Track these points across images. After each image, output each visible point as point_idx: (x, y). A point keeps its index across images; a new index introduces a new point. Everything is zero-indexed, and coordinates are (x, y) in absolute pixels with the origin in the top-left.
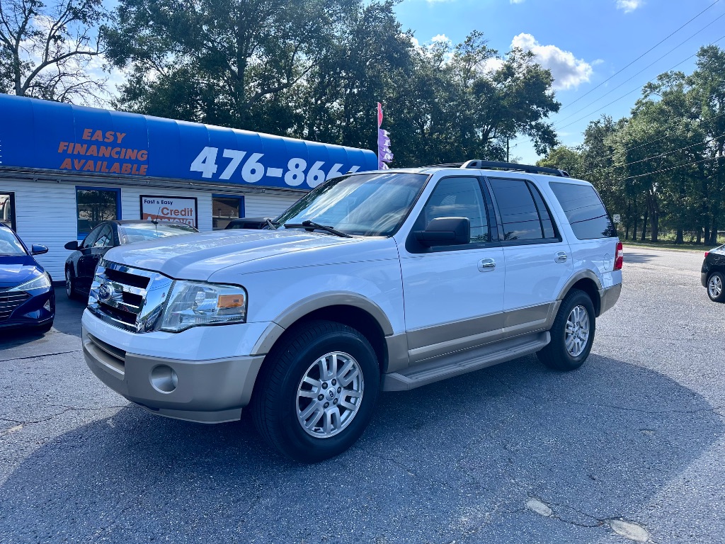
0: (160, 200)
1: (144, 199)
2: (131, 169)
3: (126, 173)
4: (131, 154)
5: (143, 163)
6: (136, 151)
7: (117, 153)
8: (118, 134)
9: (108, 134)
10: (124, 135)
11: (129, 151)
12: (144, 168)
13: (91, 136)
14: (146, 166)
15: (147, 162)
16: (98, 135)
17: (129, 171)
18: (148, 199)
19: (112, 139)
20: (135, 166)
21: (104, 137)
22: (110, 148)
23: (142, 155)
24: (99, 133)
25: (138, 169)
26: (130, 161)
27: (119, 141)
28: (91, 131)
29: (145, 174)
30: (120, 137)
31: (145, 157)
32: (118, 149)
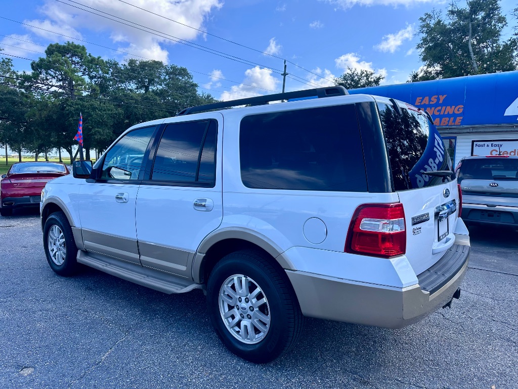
0: (489, 143)
1: (475, 143)
2: (449, 121)
3: (444, 124)
4: (449, 110)
5: (459, 115)
6: (453, 107)
7: (439, 111)
8: (440, 96)
9: (433, 99)
10: (445, 96)
11: (448, 108)
12: (459, 119)
13: (421, 102)
14: (462, 118)
15: (463, 114)
16: (426, 101)
17: (447, 123)
18: (478, 143)
19: (435, 101)
20: (452, 119)
21: (430, 100)
22: (433, 108)
23: (458, 110)
24: (427, 99)
25: (454, 121)
26: (449, 116)
27: (441, 102)
28: (421, 98)
29: (460, 124)
30: (442, 98)
31: (461, 110)
32: (440, 108)
